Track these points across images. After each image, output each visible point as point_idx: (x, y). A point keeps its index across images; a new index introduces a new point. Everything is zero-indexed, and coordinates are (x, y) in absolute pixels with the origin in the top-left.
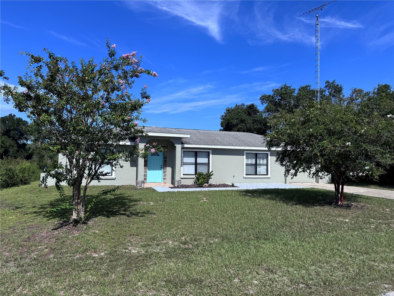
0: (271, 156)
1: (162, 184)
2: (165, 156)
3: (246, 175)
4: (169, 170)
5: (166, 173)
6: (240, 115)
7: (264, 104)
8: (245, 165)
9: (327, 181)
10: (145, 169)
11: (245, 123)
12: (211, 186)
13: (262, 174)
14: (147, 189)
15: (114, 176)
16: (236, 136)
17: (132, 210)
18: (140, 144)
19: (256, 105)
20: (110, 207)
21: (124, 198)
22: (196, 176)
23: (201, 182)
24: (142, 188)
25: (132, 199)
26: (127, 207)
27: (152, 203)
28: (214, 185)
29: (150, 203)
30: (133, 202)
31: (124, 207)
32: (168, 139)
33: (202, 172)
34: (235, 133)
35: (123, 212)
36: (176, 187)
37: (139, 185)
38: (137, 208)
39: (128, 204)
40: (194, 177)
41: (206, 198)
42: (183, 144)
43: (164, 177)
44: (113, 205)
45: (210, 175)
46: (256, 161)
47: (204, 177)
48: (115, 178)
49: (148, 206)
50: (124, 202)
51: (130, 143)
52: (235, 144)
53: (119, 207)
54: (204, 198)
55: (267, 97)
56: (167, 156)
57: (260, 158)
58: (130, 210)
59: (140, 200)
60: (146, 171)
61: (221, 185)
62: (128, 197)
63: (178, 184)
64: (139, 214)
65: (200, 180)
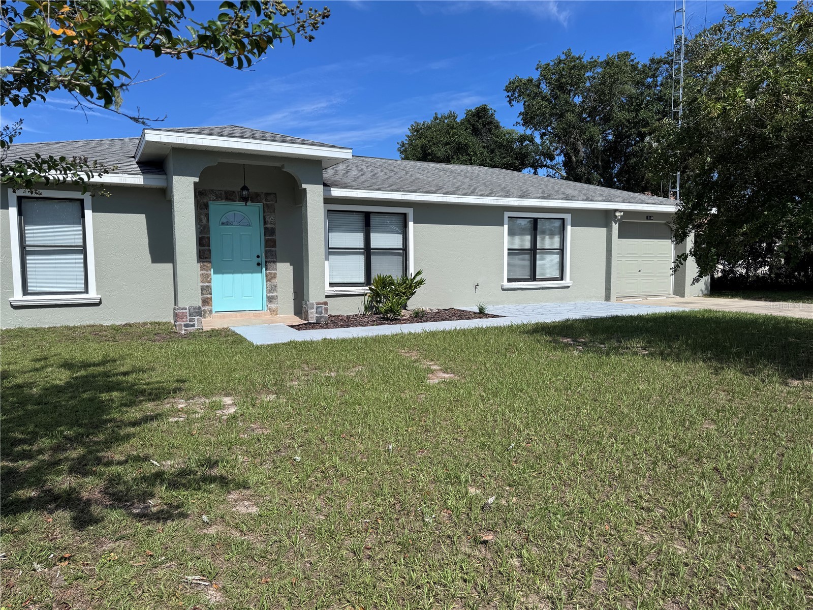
0: (572, 226)
1: (265, 315)
2: (269, 226)
3: (510, 280)
4: (284, 271)
5: (275, 281)
6: (455, 134)
7: (514, 103)
8: (506, 252)
9: (701, 290)
10: (202, 268)
11: (469, 155)
12: (419, 316)
13: (548, 276)
14: (214, 334)
15: (93, 294)
16: (468, 175)
17: (120, 463)
18: (177, 180)
19: (491, 109)
20: (12, 445)
21: (112, 382)
22: (370, 289)
23: (391, 307)
24: (194, 333)
25: (145, 387)
26: (99, 442)
27: (228, 405)
28: (427, 314)
29: (221, 401)
30: (143, 401)
31: (88, 436)
32: (276, 167)
33: (388, 275)
34: (463, 167)
35: (64, 482)
36: (313, 323)
37: (183, 323)
38: (152, 440)
39: (115, 416)
40: (365, 290)
41: (438, 362)
42: (329, 186)
43: (271, 294)
44: (37, 430)
45: (411, 284)
46: (534, 242)
47: (396, 290)
48: (101, 300)
49: (211, 426)
50: (103, 402)
51: (142, 177)
52: (478, 191)
53: (65, 437)
54: (430, 365)
55: (524, 84)
56: (275, 224)
57: (543, 233)
58: (109, 464)
59: (174, 391)
60: (209, 275)
61: (448, 313)
62: (132, 372)
63: (317, 315)
64: (152, 495)
65: (384, 300)
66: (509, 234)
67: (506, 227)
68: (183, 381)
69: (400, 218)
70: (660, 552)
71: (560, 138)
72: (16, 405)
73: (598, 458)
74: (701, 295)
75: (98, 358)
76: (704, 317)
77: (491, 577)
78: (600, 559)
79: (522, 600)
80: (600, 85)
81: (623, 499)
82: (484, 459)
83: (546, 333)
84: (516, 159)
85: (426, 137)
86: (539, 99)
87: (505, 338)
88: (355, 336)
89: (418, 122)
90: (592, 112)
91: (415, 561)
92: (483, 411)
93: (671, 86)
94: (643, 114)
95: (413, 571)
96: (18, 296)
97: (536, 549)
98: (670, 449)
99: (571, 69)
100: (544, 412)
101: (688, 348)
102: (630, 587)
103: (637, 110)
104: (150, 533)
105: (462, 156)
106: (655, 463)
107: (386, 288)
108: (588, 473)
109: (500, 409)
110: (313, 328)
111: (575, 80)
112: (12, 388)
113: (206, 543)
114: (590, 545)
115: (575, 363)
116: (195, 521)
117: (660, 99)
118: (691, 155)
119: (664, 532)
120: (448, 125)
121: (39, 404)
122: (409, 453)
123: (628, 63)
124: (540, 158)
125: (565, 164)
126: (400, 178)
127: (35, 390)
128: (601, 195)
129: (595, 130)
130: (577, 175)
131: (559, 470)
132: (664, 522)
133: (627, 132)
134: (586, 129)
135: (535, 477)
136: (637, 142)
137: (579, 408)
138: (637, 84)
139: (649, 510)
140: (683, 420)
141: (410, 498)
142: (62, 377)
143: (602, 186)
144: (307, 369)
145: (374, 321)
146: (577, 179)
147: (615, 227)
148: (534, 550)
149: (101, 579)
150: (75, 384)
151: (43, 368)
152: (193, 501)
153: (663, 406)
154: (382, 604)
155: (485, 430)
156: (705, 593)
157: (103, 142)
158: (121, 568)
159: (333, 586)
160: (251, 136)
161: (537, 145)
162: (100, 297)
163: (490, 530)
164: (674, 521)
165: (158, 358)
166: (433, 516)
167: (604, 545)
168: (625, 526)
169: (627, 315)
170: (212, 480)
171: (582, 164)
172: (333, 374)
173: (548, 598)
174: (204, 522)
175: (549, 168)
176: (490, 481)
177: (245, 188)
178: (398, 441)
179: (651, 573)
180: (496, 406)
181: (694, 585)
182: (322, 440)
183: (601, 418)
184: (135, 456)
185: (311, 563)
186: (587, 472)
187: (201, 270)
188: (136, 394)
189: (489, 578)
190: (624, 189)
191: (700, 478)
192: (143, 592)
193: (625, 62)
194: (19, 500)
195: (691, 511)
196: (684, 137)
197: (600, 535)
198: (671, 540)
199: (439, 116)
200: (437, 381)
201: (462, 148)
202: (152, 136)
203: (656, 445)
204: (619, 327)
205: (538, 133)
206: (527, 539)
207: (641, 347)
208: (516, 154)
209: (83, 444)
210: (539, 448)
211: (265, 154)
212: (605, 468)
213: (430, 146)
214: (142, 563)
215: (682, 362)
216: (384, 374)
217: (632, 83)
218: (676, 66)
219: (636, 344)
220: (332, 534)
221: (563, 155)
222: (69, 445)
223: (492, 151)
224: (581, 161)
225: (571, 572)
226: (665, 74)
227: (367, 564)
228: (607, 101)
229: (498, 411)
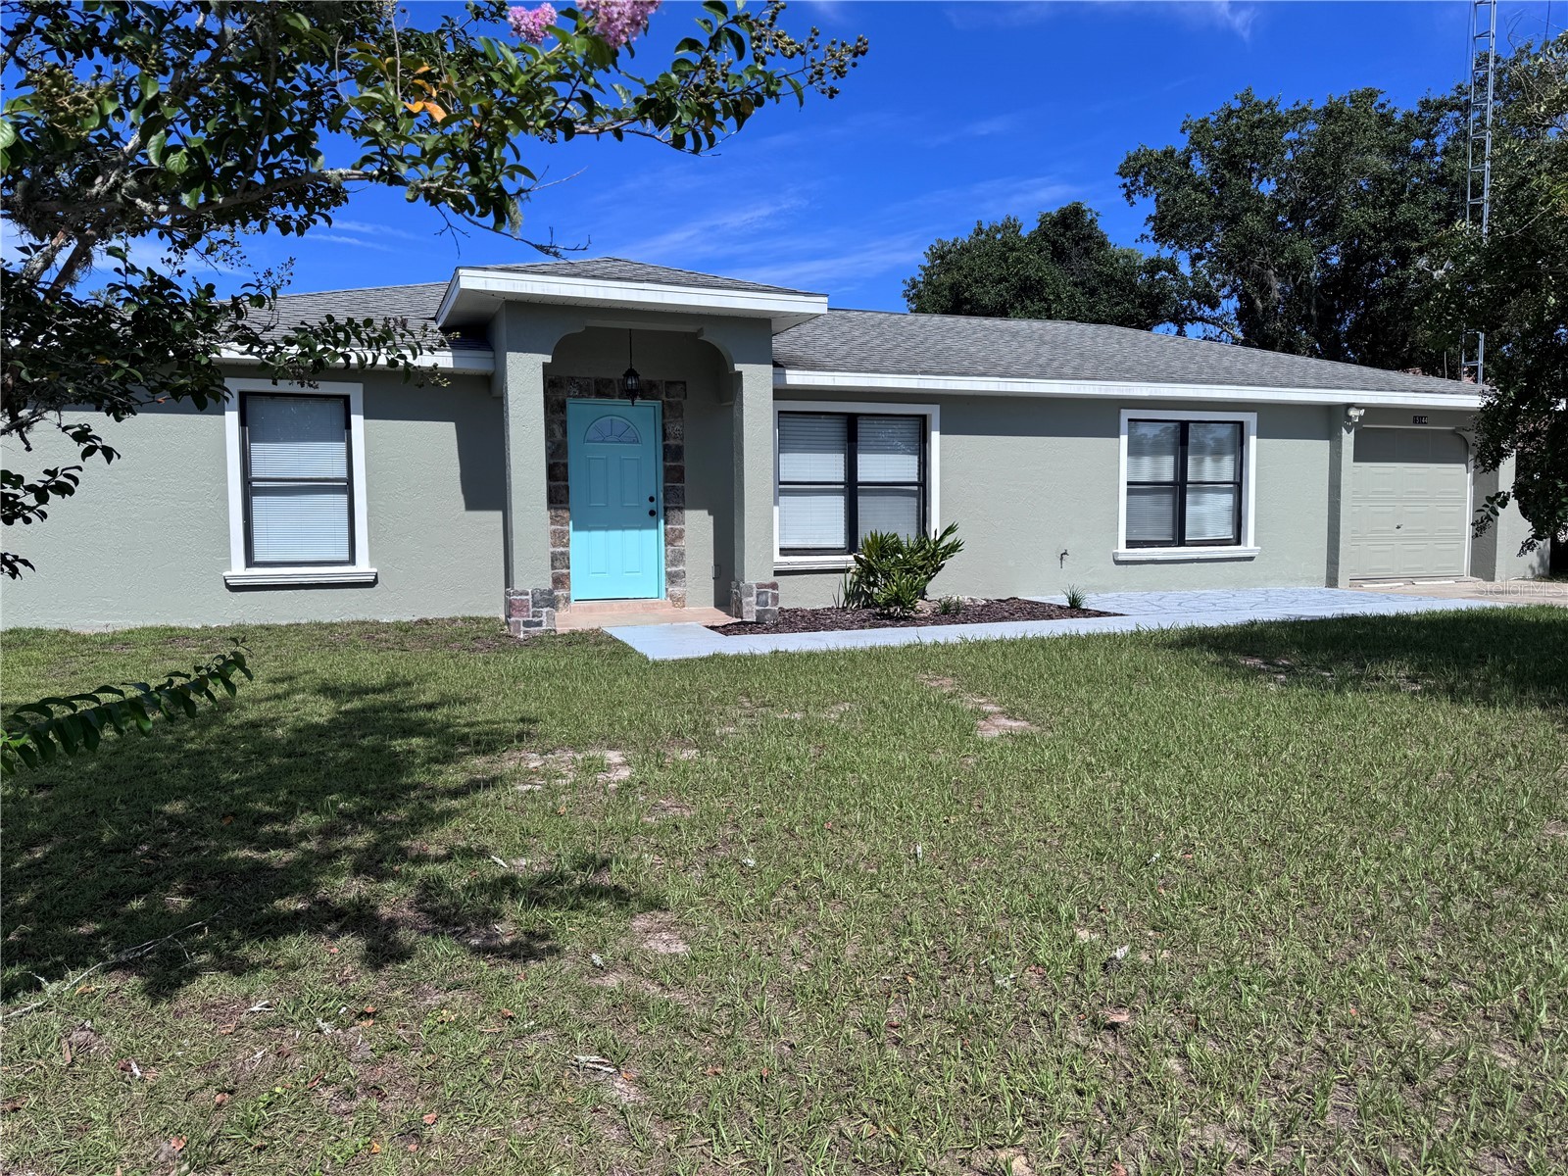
0: (1259, 437)
1: (663, 606)
2: (671, 442)
3: (1130, 544)
4: (698, 524)
5: (680, 545)
6: (1018, 260)
7: (1136, 197)
8: (1123, 488)
9: (1531, 567)
10: (554, 521)
11: (1046, 300)
12: (950, 613)
13: (1209, 536)
14: (576, 639)
15: (363, 567)
16: (1047, 338)
17: (439, 860)
18: (512, 358)
19: (1090, 210)
20: (255, 824)
21: (407, 720)
22: (857, 559)
23: (896, 594)
24: (542, 637)
25: (467, 730)
26: (399, 823)
27: (616, 765)
28: (966, 608)
29: (602, 758)
30: (465, 754)
31: (379, 813)
32: (686, 333)
33: (892, 533)
34: (1036, 324)
35: (347, 888)
36: (752, 623)
37: (521, 620)
38: (490, 822)
39: (422, 780)
40: (847, 562)
41: (995, 699)
42: (781, 366)
43: (674, 569)
44: (293, 798)
45: (935, 550)
46: (1181, 468)
47: (906, 561)
48: (376, 576)
49: (590, 800)
50: (397, 755)
51: (450, 354)
52: (1067, 370)
53: (341, 813)
54: (980, 704)
55: (1156, 160)
56: (682, 439)
57: (1201, 450)
58: (421, 859)
59: (520, 737)
60: (565, 534)
61: (1007, 608)
62: (441, 704)
63: (758, 608)
64: (498, 916)
65: (881, 581)
66: (1130, 454)
67: (1124, 439)
68: (535, 721)
69: (914, 425)
70: (1462, 1062)
71: (1230, 264)
72: (253, 757)
73: (1329, 885)
74: (1529, 575)
75: (378, 678)
76: (1538, 621)
77: (1130, 1088)
78: (1343, 1068)
79: (1193, 1132)
80: (1314, 157)
81: (1383, 960)
82: (1101, 879)
83: (1210, 647)
84: (1141, 305)
85: (961, 268)
86: (1188, 189)
87: (1125, 656)
88: (832, 647)
89: (945, 240)
90: (1298, 212)
91: (983, 1052)
92: (1094, 791)
93: (1465, 155)
94: (1405, 211)
95: (981, 1069)
96: (238, 569)
97: (1214, 1044)
98: (1476, 873)
99: (1252, 127)
100: (1216, 797)
101: (1506, 680)
102: (1404, 1122)
103: (1393, 205)
104: (504, 981)
105: (1032, 302)
106: (1446, 898)
107: (886, 557)
108: (1311, 912)
109: (1127, 790)
110: (751, 631)
111: (1262, 148)
112: (241, 726)
113: (603, 1002)
114: (1320, 1042)
115: (1274, 706)
116: (578, 963)
117: (1441, 181)
118: (1515, 293)
119: (1470, 1026)
120: (1005, 244)
121: (289, 756)
122: (955, 862)
123: (1372, 110)
124: (1190, 304)
125: (1241, 315)
126: (914, 348)
127: (280, 731)
128: (1318, 377)
129: (1304, 247)
130: (1267, 336)
131: (1251, 903)
132: (1469, 1007)
133: (1370, 248)
134: (1284, 244)
135: (1204, 915)
136: (1390, 269)
137: (1286, 791)
138: (1393, 151)
139: (1436, 984)
140: (1503, 818)
141: (964, 942)
142: (321, 711)
143: (1319, 357)
144: (748, 705)
145: (864, 621)
146: (1267, 343)
147: (1348, 439)
148: (1211, 1047)
149: (431, 1052)
150: (345, 723)
151: (287, 694)
152: (573, 929)
153: (1460, 791)
154: (927, 1124)
155: (1099, 826)
156: (1560, 1142)
157: (379, 294)
158: (462, 1035)
159: (836, 1088)
160: (645, 278)
161: (1184, 278)
162: (375, 570)
163: (1121, 1006)
164: (1491, 1008)
165: (484, 680)
166: (1012, 976)
167: (1350, 1045)
168: (1390, 1012)
169: (1374, 613)
170: (603, 893)
171: (1276, 314)
172: (798, 716)
173: (1242, 1131)
174: (595, 966)
175: (1208, 322)
176: (1117, 919)
177: (631, 373)
178: (932, 839)
179: (1447, 1100)
180: (1119, 784)
181: (1535, 1126)
182: (790, 831)
183: (1332, 810)
184: (463, 850)
185: (792, 1046)
186: (1308, 910)
187: (552, 524)
188: (453, 743)
189: (1126, 1090)
190: (1363, 362)
191: (1543, 929)
192: (504, 1079)
193: (1366, 110)
194: (280, 914)
195: (1524, 989)
196: (1500, 256)
197: (1338, 1025)
198: (1486, 1042)
199: (986, 227)
200: (996, 733)
201: (1031, 287)
202: (472, 280)
203: (1446, 864)
204: (1360, 637)
205: (1186, 254)
206: (1196, 1025)
207: (1408, 677)
208: (1141, 296)
209: (374, 826)
210: (1209, 862)
211: (669, 309)
212: (1343, 902)
213: (969, 285)
214: (497, 1030)
215: (1495, 707)
216: (892, 719)
217: (1382, 151)
218: (1477, 114)
219: (1396, 671)
220: (825, 997)
221: (1236, 298)
222: (349, 827)
223: (1093, 292)
224: (1275, 309)
225: (1284, 1089)
226: (1452, 131)
227: (894, 1053)
228: (1329, 187)
229: (1123, 793)
